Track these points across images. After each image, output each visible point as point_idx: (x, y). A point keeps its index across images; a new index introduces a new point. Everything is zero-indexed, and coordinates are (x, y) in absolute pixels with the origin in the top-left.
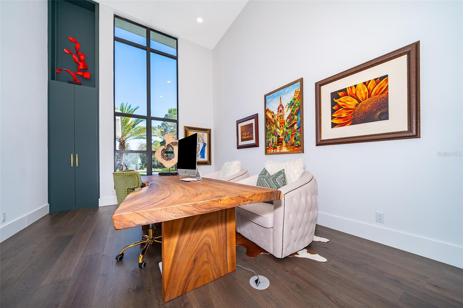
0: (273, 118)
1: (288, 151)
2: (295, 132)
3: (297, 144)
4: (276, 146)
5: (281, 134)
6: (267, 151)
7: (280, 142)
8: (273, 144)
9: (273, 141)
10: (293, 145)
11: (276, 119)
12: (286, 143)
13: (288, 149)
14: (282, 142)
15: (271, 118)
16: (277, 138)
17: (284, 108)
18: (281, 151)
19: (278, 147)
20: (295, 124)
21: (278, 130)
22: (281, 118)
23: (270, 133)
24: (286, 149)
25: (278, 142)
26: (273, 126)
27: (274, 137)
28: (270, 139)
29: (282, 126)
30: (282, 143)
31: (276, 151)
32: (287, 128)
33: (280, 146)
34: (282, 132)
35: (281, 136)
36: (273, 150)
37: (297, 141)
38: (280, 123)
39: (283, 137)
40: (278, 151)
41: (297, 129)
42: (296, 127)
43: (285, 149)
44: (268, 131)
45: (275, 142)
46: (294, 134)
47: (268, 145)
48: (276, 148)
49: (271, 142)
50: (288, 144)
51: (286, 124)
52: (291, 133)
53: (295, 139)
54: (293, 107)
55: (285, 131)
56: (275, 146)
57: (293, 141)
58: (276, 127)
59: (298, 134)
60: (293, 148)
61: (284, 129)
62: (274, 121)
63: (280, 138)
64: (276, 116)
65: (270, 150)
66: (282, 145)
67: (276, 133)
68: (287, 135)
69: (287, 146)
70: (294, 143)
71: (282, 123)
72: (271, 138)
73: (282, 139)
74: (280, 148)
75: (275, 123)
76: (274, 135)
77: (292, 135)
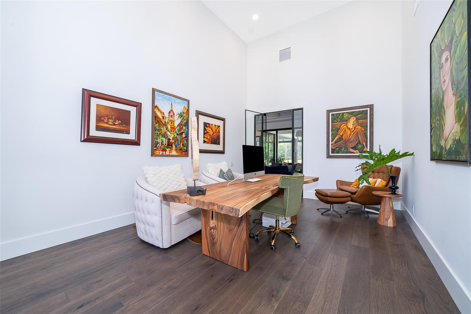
0: (164, 119)
1: (177, 154)
2: (183, 139)
3: (184, 150)
4: (166, 148)
5: (172, 138)
6: (155, 152)
7: (170, 145)
8: (162, 146)
9: (162, 143)
10: (181, 149)
11: (167, 122)
12: (176, 147)
13: (177, 153)
14: (172, 145)
15: (161, 118)
16: (167, 140)
17: (175, 115)
18: (171, 154)
19: (168, 150)
20: (183, 133)
21: (168, 133)
22: (172, 123)
23: (159, 133)
24: (176, 152)
25: (168, 145)
26: (163, 127)
27: (164, 139)
28: (158, 140)
29: (172, 131)
30: (172, 147)
31: (165, 153)
32: (177, 134)
33: (169, 149)
34: (173, 136)
35: (171, 140)
36: (162, 152)
37: (184, 147)
38: (171, 128)
39: (173, 141)
40: (168, 153)
41: (185, 137)
42: (184, 135)
43: (174, 153)
44: (157, 131)
45: (164, 144)
46: (182, 141)
47: (156, 146)
48: (166, 151)
49: (160, 144)
50: (178, 148)
51: (176, 130)
52: (180, 140)
53: (183, 145)
54: (182, 118)
55: (175, 137)
56: (164, 148)
57: (181, 147)
58: (167, 129)
59: (185, 142)
60: (181, 152)
61: (175, 134)
62: (164, 123)
63: (170, 141)
64: (167, 119)
65: (158, 151)
66: (172, 148)
67: (167, 135)
68: (177, 140)
69: (176, 150)
70: (182, 148)
71: (173, 128)
72: (160, 139)
73: (172, 143)
74: (170, 150)
75: (165, 125)
76: (163, 136)
77: (181, 141)
